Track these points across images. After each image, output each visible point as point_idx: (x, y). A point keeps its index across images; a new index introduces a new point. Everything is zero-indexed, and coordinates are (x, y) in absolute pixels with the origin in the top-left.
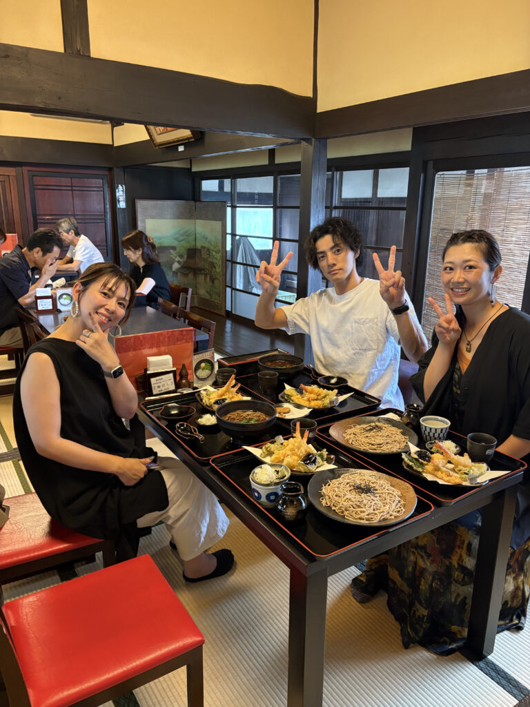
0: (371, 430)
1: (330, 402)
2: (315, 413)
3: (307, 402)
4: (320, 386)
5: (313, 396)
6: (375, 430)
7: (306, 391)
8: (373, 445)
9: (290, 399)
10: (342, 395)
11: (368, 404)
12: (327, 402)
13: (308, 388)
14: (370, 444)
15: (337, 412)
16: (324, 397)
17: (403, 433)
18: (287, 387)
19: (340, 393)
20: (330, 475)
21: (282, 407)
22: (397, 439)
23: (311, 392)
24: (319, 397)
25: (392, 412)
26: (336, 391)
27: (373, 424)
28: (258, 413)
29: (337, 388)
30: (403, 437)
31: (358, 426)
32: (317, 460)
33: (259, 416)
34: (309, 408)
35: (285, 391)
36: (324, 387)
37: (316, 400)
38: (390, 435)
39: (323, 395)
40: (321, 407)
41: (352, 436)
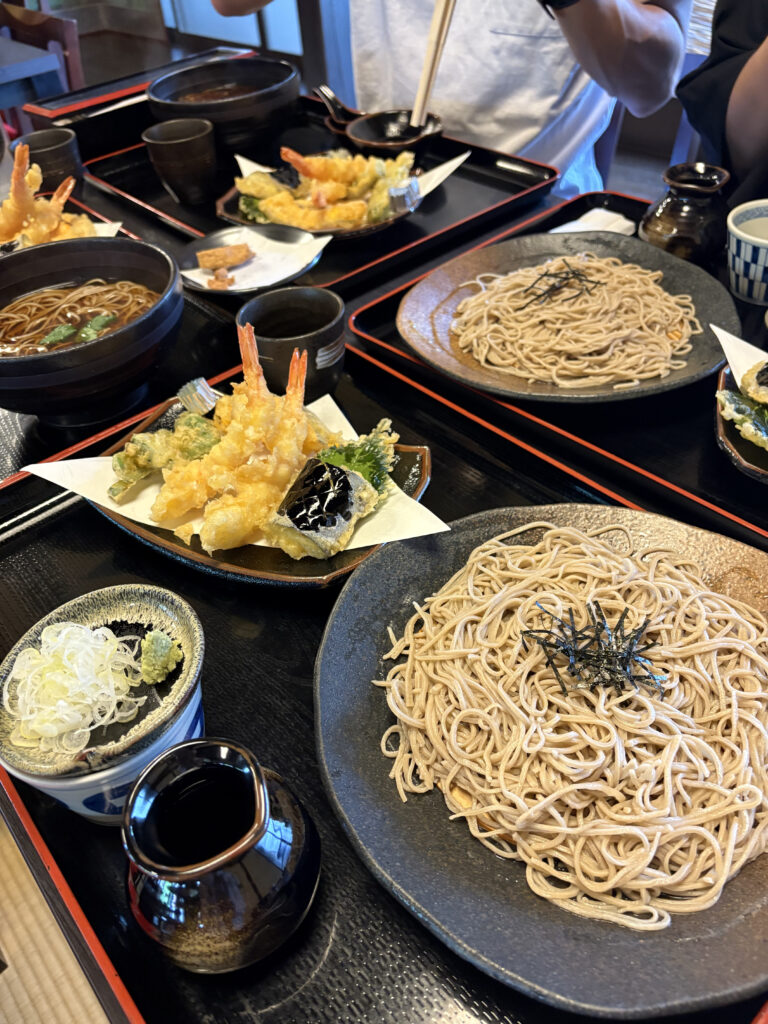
0: (554, 291)
1: (392, 199)
2: (342, 249)
3: (314, 213)
4: (354, 150)
5: (328, 188)
6: (567, 293)
7: (308, 174)
8: (570, 357)
9: (257, 210)
10: (426, 169)
11: (515, 189)
12: (380, 200)
13: (315, 162)
14: (559, 353)
15: (418, 232)
16: (371, 186)
17: (669, 285)
18: (246, 165)
19: (423, 164)
20: (421, 564)
21: (221, 245)
22: (655, 314)
23: (323, 177)
24: (355, 190)
25: (599, 205)
26: (407, 158)
27: (553, 265)
28: (124, 288)
29: (409, 149)
30: (673, 299)
31: (500, 282)
32: (354, 495)
33: (122, 302)
34: (318, 235)
35: (241, 185)
36: (367, 152)
37: (346, 199)
38: (628, 301)
39: (365, 180)
40: (364, 223)
41: (486, 327)
